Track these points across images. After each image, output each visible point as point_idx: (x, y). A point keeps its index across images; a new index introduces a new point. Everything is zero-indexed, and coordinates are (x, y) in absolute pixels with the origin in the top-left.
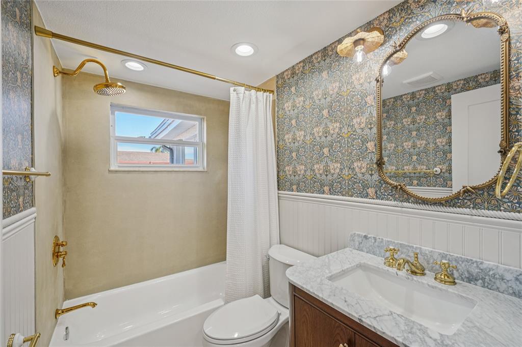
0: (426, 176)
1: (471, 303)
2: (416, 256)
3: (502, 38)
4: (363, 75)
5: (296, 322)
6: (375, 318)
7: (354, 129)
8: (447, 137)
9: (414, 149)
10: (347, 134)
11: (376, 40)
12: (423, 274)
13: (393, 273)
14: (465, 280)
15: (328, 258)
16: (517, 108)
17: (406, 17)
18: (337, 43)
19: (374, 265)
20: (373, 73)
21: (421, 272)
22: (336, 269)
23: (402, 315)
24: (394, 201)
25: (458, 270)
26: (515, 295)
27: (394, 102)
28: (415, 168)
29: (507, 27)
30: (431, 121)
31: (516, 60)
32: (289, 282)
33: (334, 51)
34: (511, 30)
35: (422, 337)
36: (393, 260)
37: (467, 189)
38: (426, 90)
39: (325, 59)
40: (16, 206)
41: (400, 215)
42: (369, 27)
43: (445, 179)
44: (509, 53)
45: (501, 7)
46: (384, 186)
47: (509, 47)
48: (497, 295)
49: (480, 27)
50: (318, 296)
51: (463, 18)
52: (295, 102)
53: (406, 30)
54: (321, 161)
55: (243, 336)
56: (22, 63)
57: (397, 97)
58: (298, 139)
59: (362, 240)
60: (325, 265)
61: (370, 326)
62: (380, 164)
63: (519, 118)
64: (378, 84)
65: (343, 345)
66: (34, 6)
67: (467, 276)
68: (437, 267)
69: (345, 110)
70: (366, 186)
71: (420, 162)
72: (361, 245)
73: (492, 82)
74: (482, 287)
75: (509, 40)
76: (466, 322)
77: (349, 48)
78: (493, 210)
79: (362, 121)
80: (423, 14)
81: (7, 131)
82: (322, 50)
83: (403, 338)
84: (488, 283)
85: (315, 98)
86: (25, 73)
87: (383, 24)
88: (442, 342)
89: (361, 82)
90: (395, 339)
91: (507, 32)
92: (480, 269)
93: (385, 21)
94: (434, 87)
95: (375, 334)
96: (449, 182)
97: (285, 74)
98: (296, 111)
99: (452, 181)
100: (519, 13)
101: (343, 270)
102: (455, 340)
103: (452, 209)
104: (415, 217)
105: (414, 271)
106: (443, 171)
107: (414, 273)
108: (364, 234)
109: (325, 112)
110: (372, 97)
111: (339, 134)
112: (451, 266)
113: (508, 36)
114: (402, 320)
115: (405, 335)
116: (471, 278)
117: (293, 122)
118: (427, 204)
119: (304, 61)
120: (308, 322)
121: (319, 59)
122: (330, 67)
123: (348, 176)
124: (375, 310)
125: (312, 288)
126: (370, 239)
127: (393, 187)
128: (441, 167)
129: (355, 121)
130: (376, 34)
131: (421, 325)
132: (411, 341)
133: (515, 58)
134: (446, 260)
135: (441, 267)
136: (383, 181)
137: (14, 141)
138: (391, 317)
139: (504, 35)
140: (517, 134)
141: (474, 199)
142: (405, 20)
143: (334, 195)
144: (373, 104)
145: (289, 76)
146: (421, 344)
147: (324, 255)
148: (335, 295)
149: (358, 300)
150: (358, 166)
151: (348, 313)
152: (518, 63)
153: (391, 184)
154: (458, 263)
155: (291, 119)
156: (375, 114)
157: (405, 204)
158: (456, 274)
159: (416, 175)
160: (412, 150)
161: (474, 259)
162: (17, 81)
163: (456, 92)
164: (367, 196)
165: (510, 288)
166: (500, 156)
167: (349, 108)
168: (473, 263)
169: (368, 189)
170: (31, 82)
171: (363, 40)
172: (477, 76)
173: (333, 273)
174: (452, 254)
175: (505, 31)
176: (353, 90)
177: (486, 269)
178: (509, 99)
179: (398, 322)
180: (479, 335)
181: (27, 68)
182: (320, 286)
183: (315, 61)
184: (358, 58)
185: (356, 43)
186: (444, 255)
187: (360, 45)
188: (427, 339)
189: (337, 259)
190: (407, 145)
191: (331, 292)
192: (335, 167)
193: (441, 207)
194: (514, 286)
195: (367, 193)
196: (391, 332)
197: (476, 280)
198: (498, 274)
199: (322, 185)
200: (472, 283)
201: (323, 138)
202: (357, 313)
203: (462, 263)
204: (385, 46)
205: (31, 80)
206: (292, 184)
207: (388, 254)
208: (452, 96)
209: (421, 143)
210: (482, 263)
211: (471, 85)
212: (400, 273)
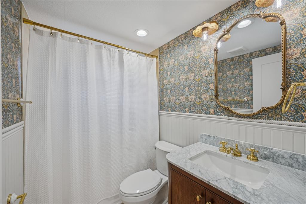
0: (239, 102)
1: (267, 171)
2: (237, 146)
3: (282, 27)
4: (207, 47)
5: (172, 184)
6: (217, 181)
7: (202, 77)
8: (250, 82)
9: (233, 88)
10: (198, 79)
11: (214, 28)
12: (241, 156)
13: (224, 155)
14: (263, 158)
15: (189, 148)
16: (290, 65)
17: (230, 16)
18: (192, 30)
19: (214, 151)
20: (212, 46)
21: (240, 155)
22: (193, 154)
23: (231, 178)
24: (224, 116)
25: (259, 153)
26: (290, 166)
27: (222, 63)
28: (233, 98)
29: (285, 21)
30: (241, 73)
31: (289, 39)
32: (168, 162)
33: (191, 34)
34: (286, 23)
35: (243, 191)
36: (224, 148)
37: (264, 109)
38: (239, 56)
39: (186, 39)
40: (11, 120)
41: (227, 124)
42: (210, 21)
43: (249, 104)
44: (286, 35)
45: (281, 10)
46: (219, 108)
47: (286, 32)
48: (281, 166)
49: (270, 22)
50: (185, 169)
51: (261, 16)
52: (169, 62)
53: (230, 23)
54: (184, 94)
55: (142, 192)
56: (15, 39)
57: (223, 60)
58: (171, 82)
59: (207, 138)
60: (187, 152)
61: (214, 185)
62: (217, 96)
63: (291, 70)
64: (215, 52)
65: (199, 196)
66: (22, 7)
67: (264, 156)
68: (248, 152)
69: (197, 66)
70: (208, 108)
71: (236, 95)
72: (206, 141)
73: (273, 52)
74: (272, 162)
75: (285, 28)
76: (266, 182)
77: (200, 32)
78: (278, 120)
79: (207, 72)
80: (239, 14)
81: (6, 77)
82: (184, 33)
83: (233, 191)
84: (275, 160)
85: (181, 60)
86: (17, 44)
87: (218, 19)
88: (254, 193)
89: (206, 51)
90: (228, 193)
91: (284, 24)
92: (271, 152)
93: (219, 18)
94: (243, 55)
95: (217, 190)
96: (251, 106)
97: (164, 47)
98: (170, 67)
99: (253, 105)
100: (291, 14)
101: (197, 155)
102: (261, 192)
103: (256, 120)
104: (236, 125)
105: (236, 154)
106: (248, 100)
107: (235, 155)
108: (208, 134)
109: (186, 68)
110: (212, 59)
111: (194, 80)
112: (256, 151)
113: (285, 26)
114: (231, 182)
115: (234, 190)
116: (266, 157)
117: (169, 73)
118: (242, 117)
119: (174, 40)
120: (179, 184)
121: (183, 39)
122: (189, 43)
123: (199, 103)
124: (216, 176)
125: (181, 164)
126: (211, 137)
127: (224, 109)
128: (247, 98)
129: (202, 72)
130: (214, 24)
131: (242, 184)
132: (237, 193)
133: (289, 38)
134: (253, 148)
135: (250, 151)
136: (218, 105)
137: (10, 83)
138: (225, 180)
139: (283, 25)
140: (290, 79)
141: (268, 115)
142: (229, 17)
143: (192, 113)
144: (213, 63)
145: (166, 48)
146: (243, 195)
147: (186, 146)
148: (194, 169)
149: (207, 171)
150: (204, 97)
151: (201, 178)
152: (290, 41)
153: (223, 107)
154: (259, 149)
155: (167, 72)
156: (213, 68)
157: (230, 118)
158: (258, 156)
159: (234, 102)
160: (232, 89)
161: (268, 147)
162: (12, 48)
163: (255, 57)
164: (209, 113)
165: (287, 162)
166: (282, 91)
167: (199, 65)
168: (267, 149)
169: (210, 109)
170: (21, 50)
171: (207, 27)
172: (265, 49)
173: (192, 156)
174: (256, 144)
175: (283, 23)
176: (202, 55)
177: (274, 152)
178: (286, 60)
179: (229, 183)
180: (273, 189)
181: (18, 42)
182: (185, 163)
183: (180, 40)
184: (204, 37)
185: (203, 29)
186: (252, 145)
187: (205, 30)
188: (246, 192)
189: (194, 148)
190: (229, 86)
191: (192, 167)
192: (192, 98)
193: (250, 119)
194: (289, 161)
195: (209, 112)
196: (226, 188)
197: (269, 158)
198: (281, 155)
199: (185, 108)
200: (267, 160)
201: (185, 82)
202: (206, 178)
203: (262, 149)
204: (219, 31)
205: (21, 49)
206: (168, 107)
207: (221, 145)
208: (253, 59)
209: (237, 85)
210: (272, 149)
211: (262, 54)
212: (228, 155)
